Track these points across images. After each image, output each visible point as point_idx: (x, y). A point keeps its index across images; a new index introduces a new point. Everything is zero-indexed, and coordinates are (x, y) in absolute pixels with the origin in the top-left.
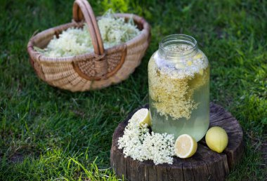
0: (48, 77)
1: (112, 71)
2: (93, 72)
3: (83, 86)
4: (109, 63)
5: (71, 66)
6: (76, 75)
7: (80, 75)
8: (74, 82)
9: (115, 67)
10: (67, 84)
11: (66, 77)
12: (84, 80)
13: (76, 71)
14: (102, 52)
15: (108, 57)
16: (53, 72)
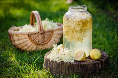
0: (17, 43)
1: (46, 41)
2: (38, 40)
3: (32, 48)
4: (45, 37)
5: (27, 37)
6: (30, 41)
7: (31, 42)
8: (28, 45)
9: (48, 39)
10: (25, 46)
11: (25, 42)
12: (33, 44)
13: (30, 39)
14: (42, 30)
15: (45, 33)
16: (19, 40)
